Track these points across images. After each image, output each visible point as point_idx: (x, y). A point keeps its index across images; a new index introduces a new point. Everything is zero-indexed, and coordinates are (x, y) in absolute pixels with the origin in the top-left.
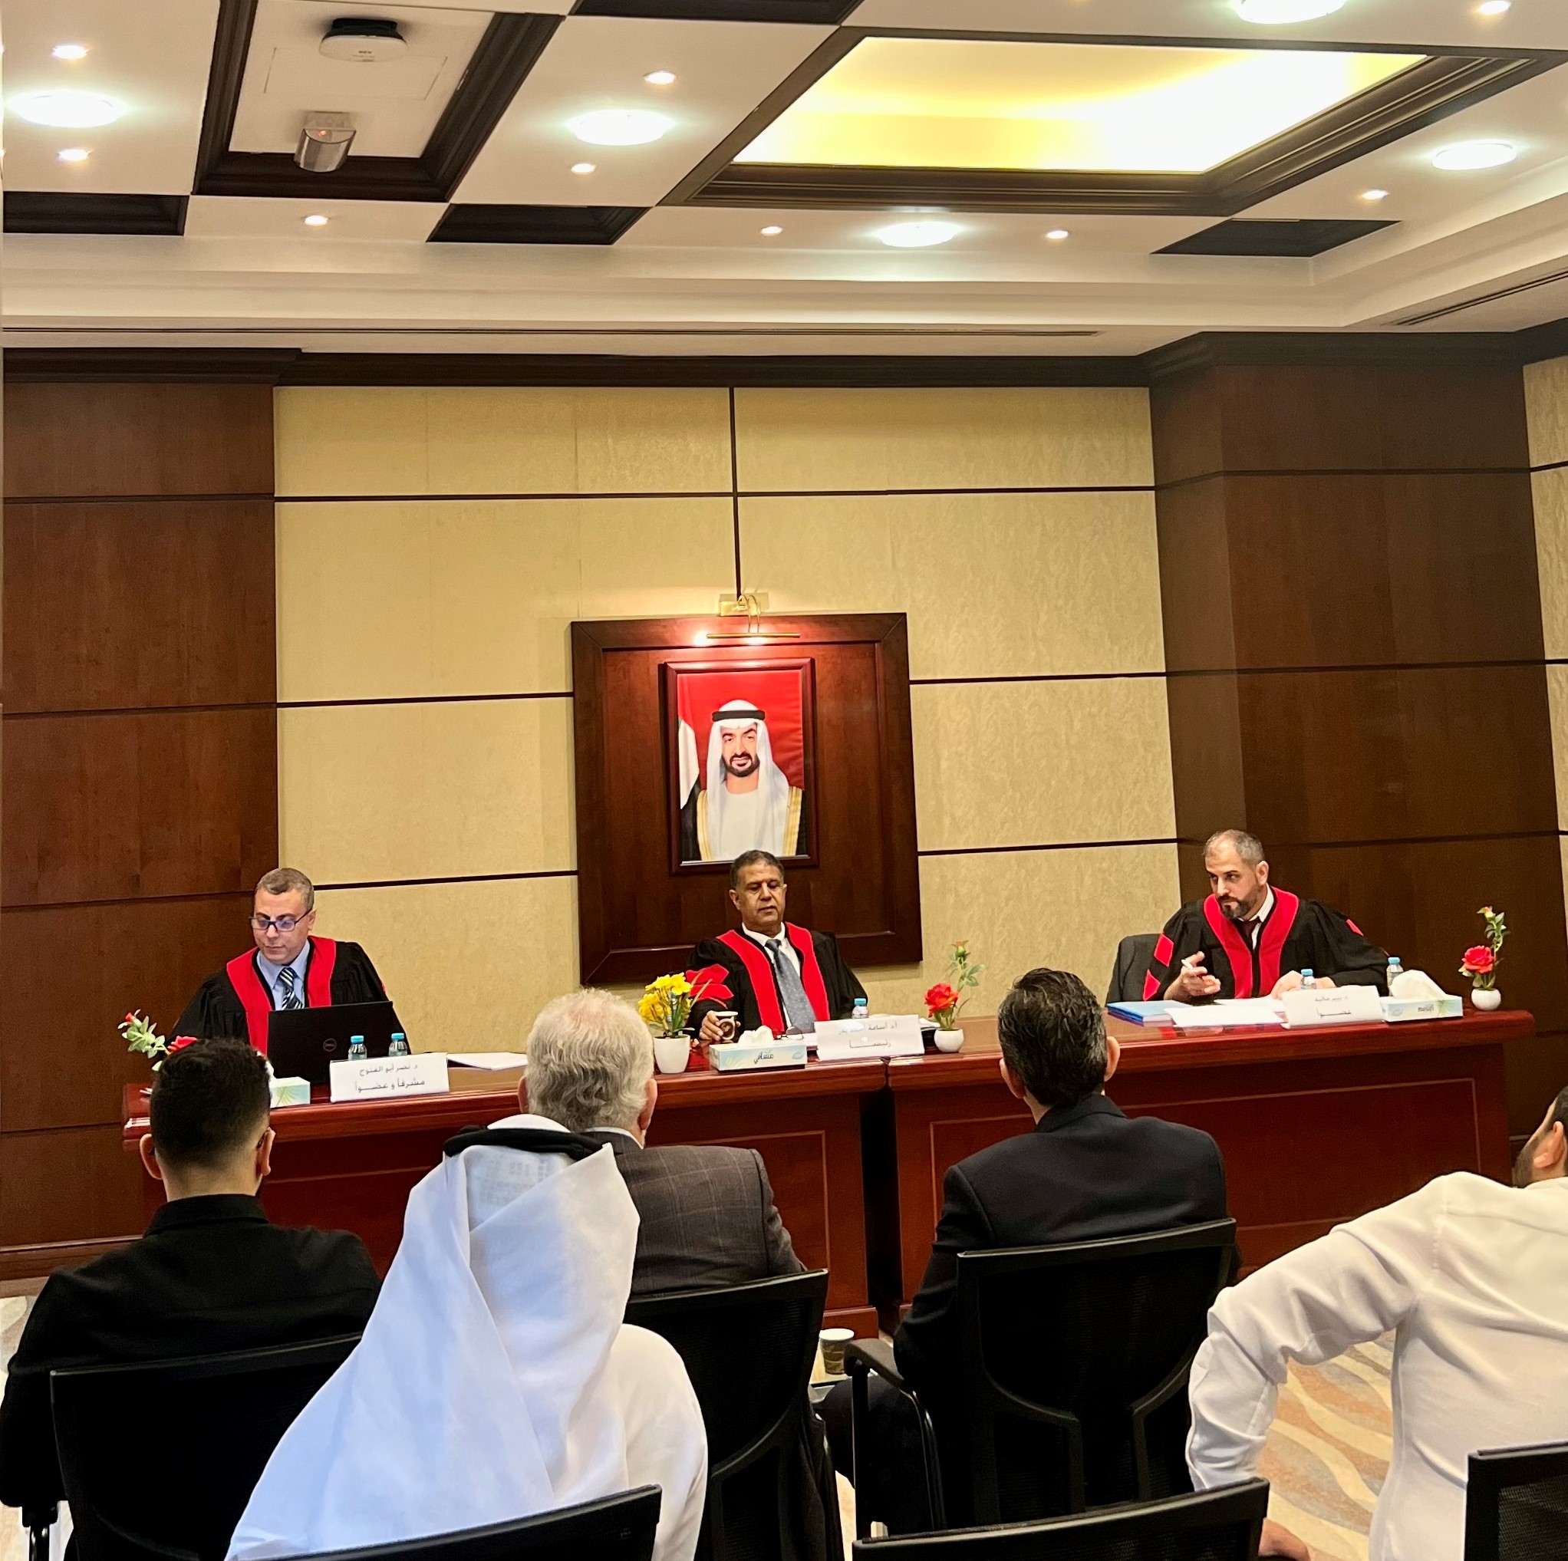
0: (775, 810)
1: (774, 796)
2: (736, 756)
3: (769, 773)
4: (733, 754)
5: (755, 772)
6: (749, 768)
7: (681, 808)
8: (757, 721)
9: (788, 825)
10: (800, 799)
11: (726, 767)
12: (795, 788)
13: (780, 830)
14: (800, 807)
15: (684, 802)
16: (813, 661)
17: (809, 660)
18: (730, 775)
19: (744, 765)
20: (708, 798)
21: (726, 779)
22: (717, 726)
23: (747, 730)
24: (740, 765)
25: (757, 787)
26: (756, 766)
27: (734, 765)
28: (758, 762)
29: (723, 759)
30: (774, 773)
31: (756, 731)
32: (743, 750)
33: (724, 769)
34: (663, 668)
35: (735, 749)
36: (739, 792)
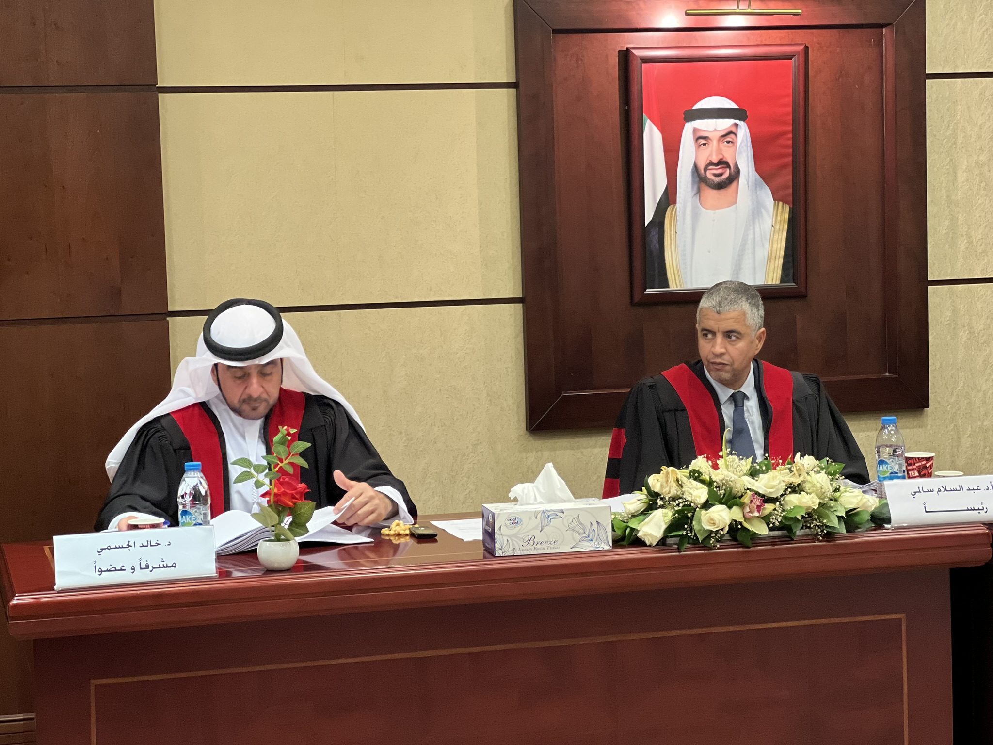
0: (757, 230)
1: (756, 212)
2: (711, 164)
3: (750, 184)
4: (708, 162)
5: (734, 184)
6: (728, 178)
7: (646, 225)
8: (737, 122)
9: (772, 247)
10: (787, 216)
11: (699, 178)
12: (781, 203)
13: (762, 253)
14: (786, 227)
15: (649, 217)
16: (806, 48)
17: (802, 47)
18: (703, 186)
19: (721, 175)
20: (678, 213)
21: (699, 191)
22: (689, 127)
23: (724, 133)
24: (716, 175)
25: (736, 202)
26: (735, 176)
27: (709, 174)
28: (738, 171)
29: (696, 167)
30: (756, 185)
31: (736, 135)
32: (721, 157)
33: (697, 179)
34: (625, 56)
35: (711, 155)
36: (715, 208)
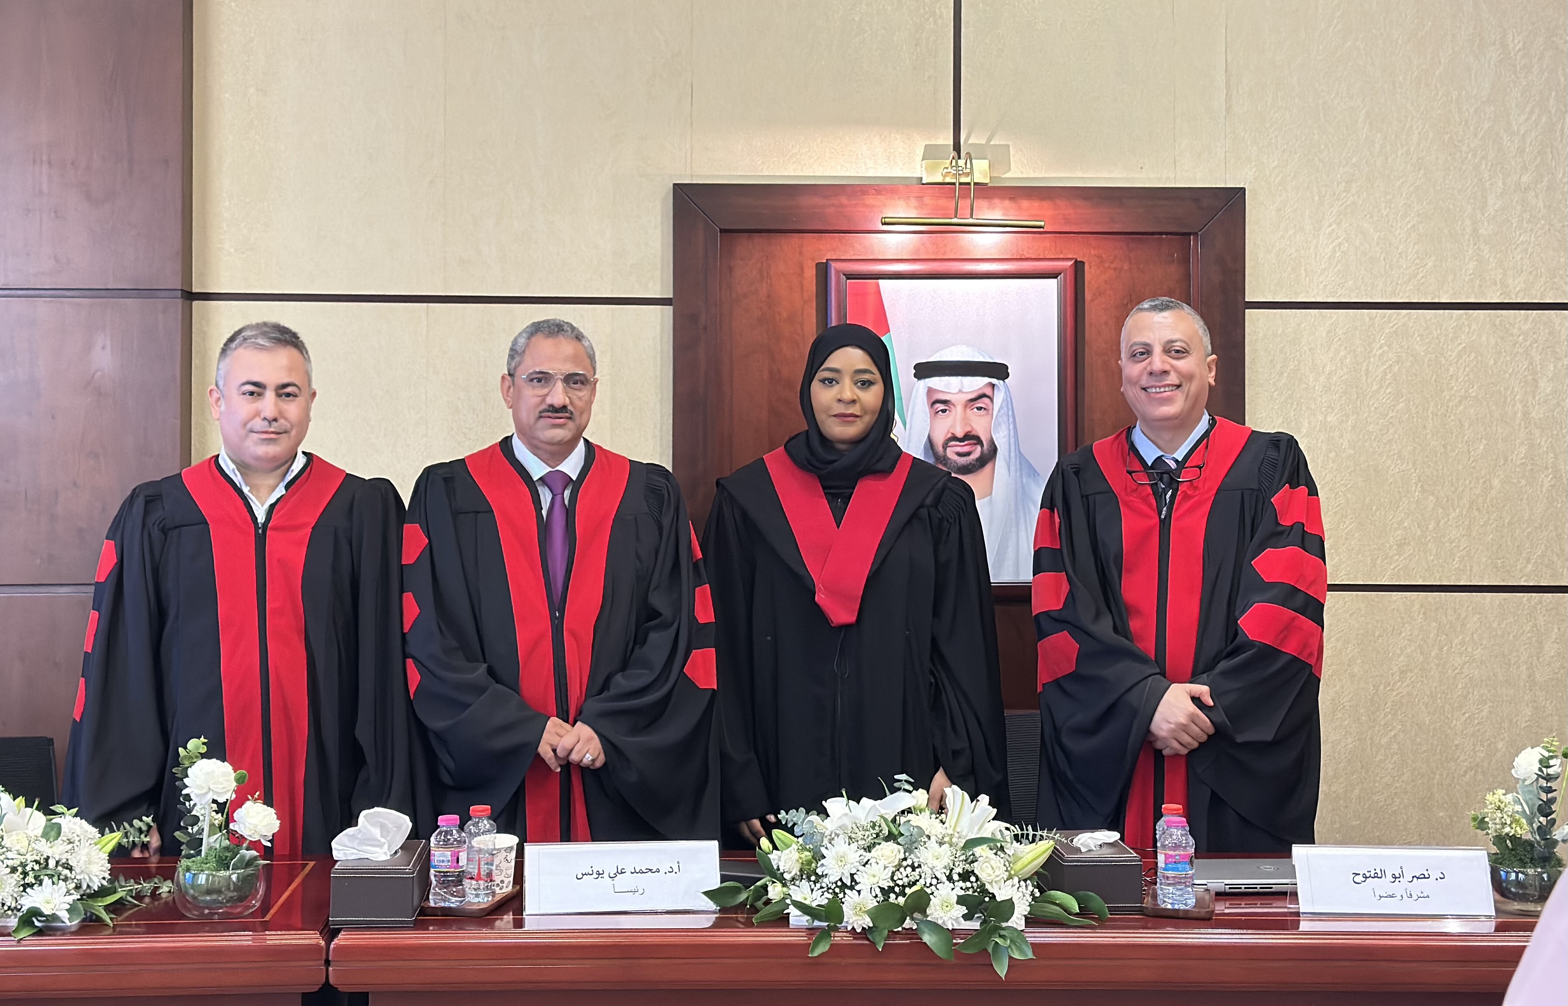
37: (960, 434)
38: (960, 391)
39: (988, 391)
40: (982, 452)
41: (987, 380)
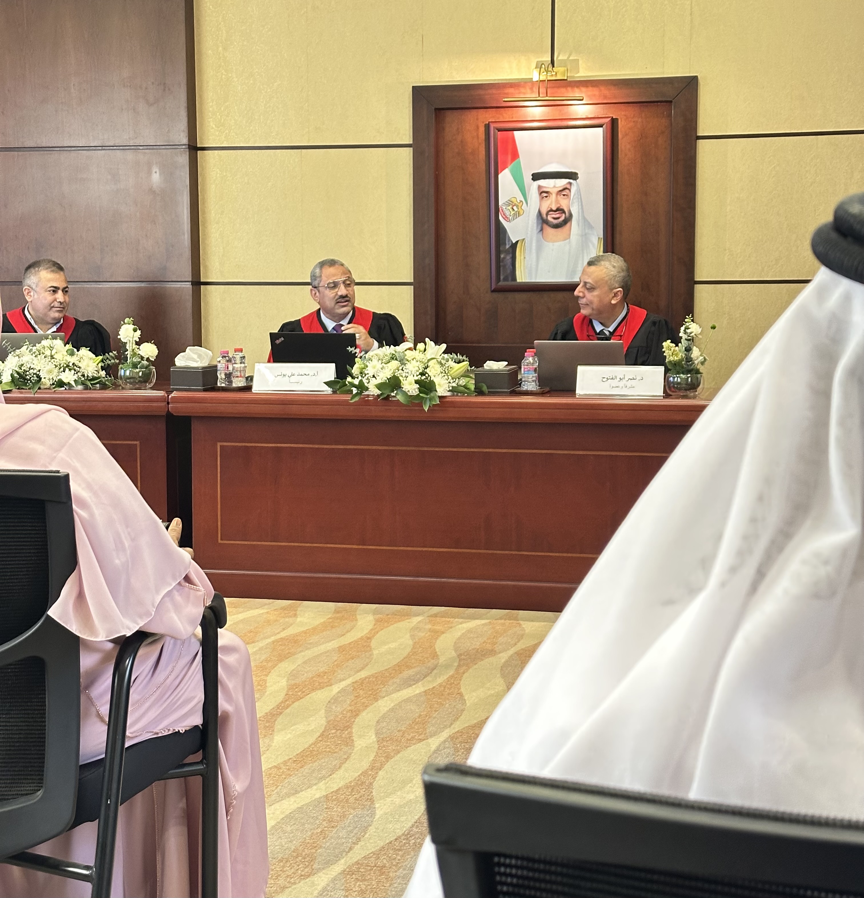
37: (554, 209)
38: (554, 187)
39: (568, 186)
40: (565, 217)
41: (568, 180)
